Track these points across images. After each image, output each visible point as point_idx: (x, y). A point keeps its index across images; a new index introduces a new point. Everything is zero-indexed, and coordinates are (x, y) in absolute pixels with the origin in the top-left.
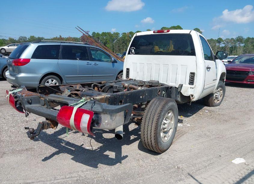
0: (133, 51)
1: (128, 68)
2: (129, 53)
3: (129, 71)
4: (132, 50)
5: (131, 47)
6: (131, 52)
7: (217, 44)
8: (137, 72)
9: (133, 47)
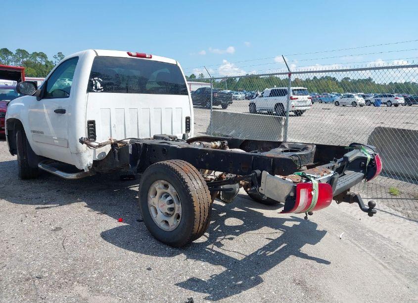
2: (90, 90)
3: (95, 125)
4: (96, 83)
5: (92, 76)
6: (94, 88)
8: (112, 126)
9: (96, 78)
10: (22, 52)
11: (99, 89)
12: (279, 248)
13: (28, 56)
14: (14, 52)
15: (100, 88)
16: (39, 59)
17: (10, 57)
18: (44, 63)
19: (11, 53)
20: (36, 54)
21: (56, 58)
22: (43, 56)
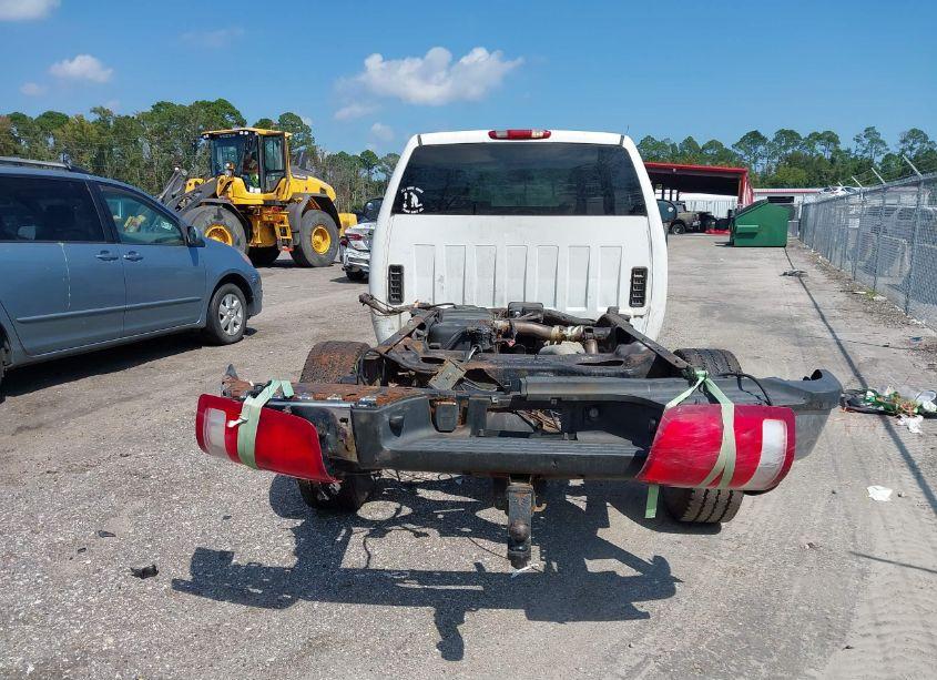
0: (415, 200)
1: (396, 263)
2: (397, 209)
3: (402, 274)
4: (410, 197)
5: (403, 184)
6: (405, 206)
7: (364, 173)
8: (437, 278)
9: (412, 188)
10: (788, 136)
11: (415, 209)
12: (469, 587)
13: (796, 144)
14: (771, 138)
15: (417, 206)
16: (819, 148)
17: (761, 148)
18: (828, 155)
19: (763, 140)
20: (816, 137)
21: (858, 141)
22: (831, 139)
